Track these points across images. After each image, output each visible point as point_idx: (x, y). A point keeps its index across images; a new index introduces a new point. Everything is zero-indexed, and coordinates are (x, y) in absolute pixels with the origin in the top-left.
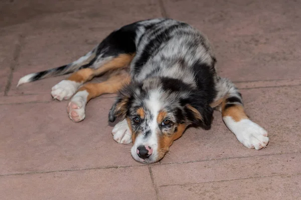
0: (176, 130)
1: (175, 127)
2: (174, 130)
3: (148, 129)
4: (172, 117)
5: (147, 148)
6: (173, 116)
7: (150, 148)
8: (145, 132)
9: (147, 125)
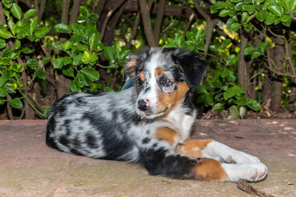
0: (176, 88)
1: (174, 85)
2: (173, 88)
3: (148, 86)
4: (169, 75)
5: (145, 101)
6: (171, 75)
7: (148, 100)
8: (145, 89)
9: (147, 83)
